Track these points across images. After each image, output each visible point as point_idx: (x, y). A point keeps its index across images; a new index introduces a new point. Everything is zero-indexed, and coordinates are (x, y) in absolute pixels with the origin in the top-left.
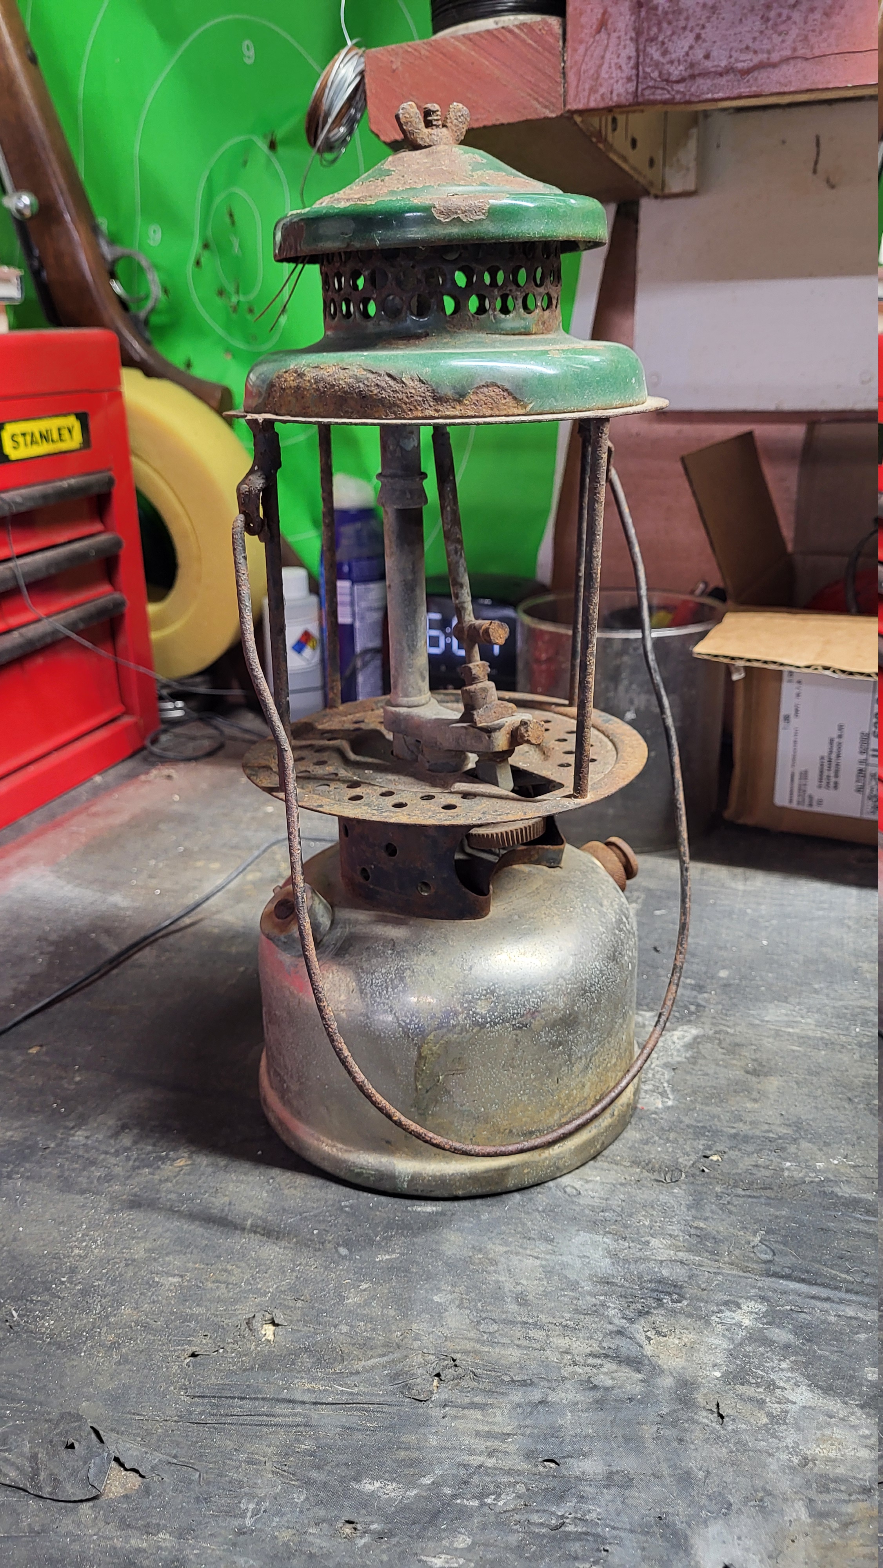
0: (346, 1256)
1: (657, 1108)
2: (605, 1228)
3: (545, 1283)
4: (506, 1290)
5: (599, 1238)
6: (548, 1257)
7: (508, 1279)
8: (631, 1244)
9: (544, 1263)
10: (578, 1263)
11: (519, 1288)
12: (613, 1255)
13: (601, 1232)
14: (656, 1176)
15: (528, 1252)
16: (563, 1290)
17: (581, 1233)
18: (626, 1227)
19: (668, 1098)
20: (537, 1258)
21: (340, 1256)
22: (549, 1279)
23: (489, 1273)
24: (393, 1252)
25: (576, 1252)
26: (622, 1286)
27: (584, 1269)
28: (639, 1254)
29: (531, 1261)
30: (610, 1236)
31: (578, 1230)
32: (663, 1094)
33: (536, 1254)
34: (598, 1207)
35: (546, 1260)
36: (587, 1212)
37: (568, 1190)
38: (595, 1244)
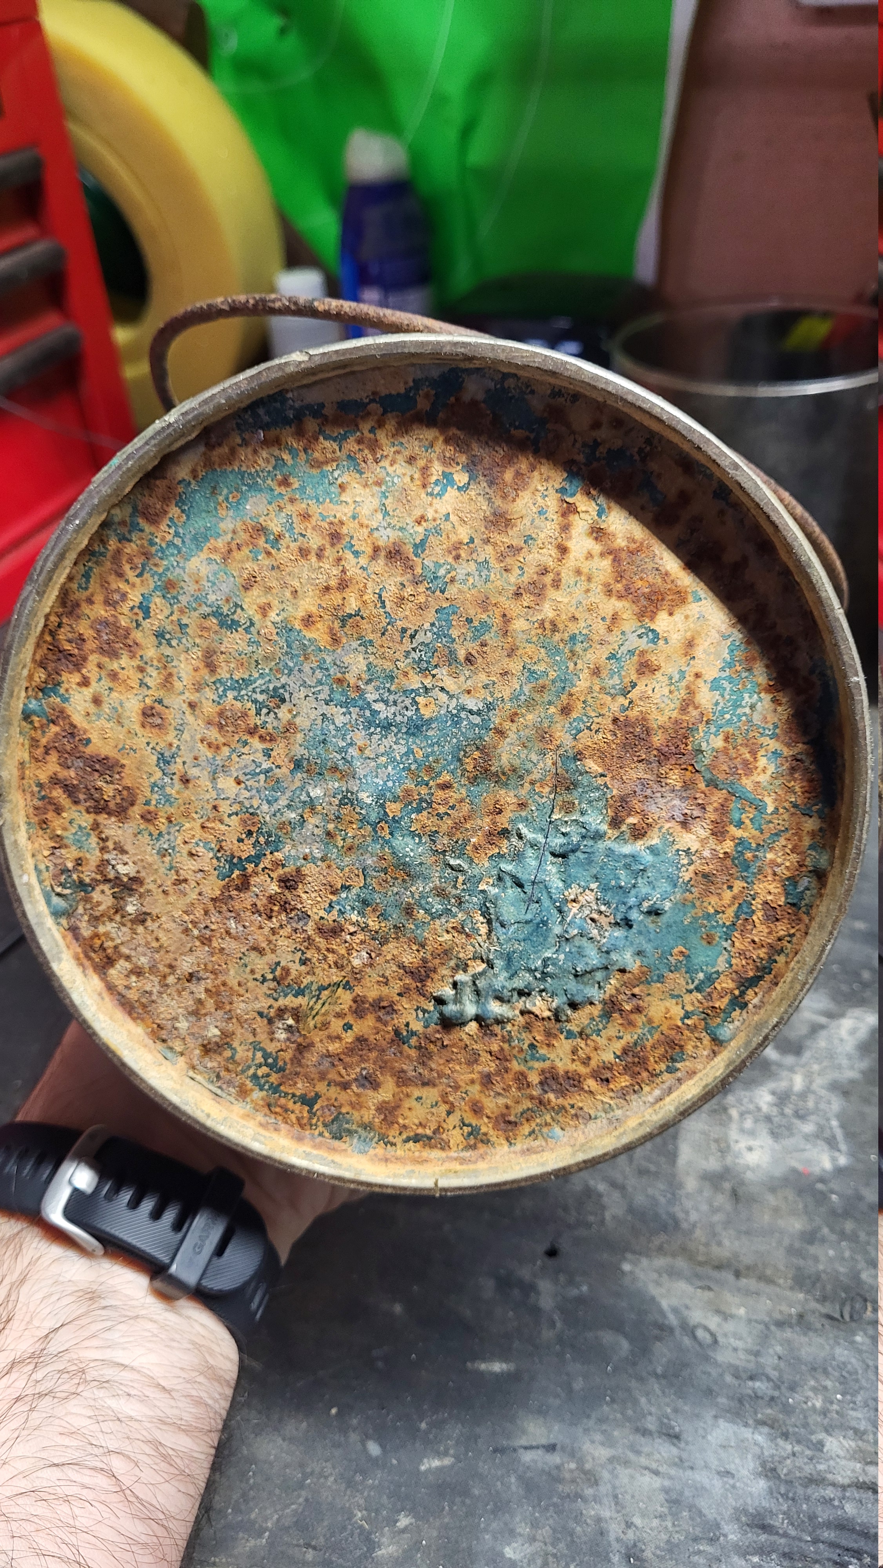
0: (377, 1459)
1: (824, 1170)
2: (756, 1413)
3: (669, 1524)
4: (612, 1537)
5: (747, 1433)
6: (673, 1472)
7: (615, 1515)
8: (797, 1448)
9: (667, 1483)
10: (717, 1485)
11: (631, 1535)
12: (769, 1471)
13: (751, 1422)
14: (826, 1309)
15: (643, 1461)
16: (696, 1540)
17: (721, 1422)
18: (787, 1410)
19: (839, 1151)
20: (656, 1473)
21: (369, 1458)
22: (675, 1516)
23: (585, 1500)
24: (446, 1454)
25: (714, 1463)
26: (785, 1535)
27: (726, 1498)
28: (808, 1469)
29: (647, 1481)
30: (766, 1430)
31: (716, 1417)
32: (832, 1143)
33: (654, 1466)
34: (745, 1370)
35: (671, 1478)
36: (729, 1379)
37: (700, 1333)
38: (742, 1447)
